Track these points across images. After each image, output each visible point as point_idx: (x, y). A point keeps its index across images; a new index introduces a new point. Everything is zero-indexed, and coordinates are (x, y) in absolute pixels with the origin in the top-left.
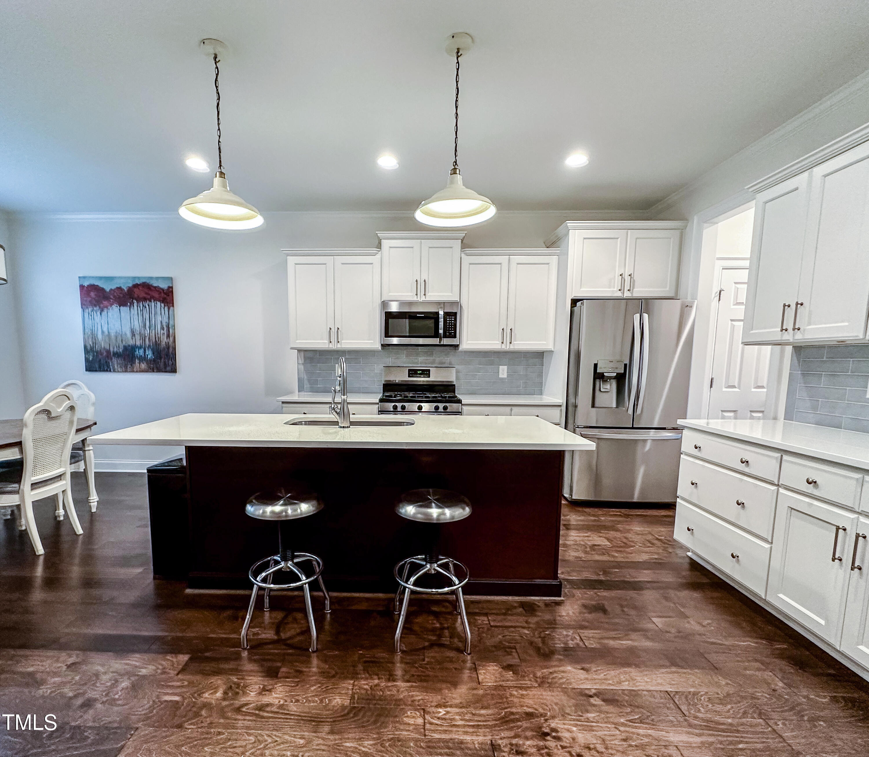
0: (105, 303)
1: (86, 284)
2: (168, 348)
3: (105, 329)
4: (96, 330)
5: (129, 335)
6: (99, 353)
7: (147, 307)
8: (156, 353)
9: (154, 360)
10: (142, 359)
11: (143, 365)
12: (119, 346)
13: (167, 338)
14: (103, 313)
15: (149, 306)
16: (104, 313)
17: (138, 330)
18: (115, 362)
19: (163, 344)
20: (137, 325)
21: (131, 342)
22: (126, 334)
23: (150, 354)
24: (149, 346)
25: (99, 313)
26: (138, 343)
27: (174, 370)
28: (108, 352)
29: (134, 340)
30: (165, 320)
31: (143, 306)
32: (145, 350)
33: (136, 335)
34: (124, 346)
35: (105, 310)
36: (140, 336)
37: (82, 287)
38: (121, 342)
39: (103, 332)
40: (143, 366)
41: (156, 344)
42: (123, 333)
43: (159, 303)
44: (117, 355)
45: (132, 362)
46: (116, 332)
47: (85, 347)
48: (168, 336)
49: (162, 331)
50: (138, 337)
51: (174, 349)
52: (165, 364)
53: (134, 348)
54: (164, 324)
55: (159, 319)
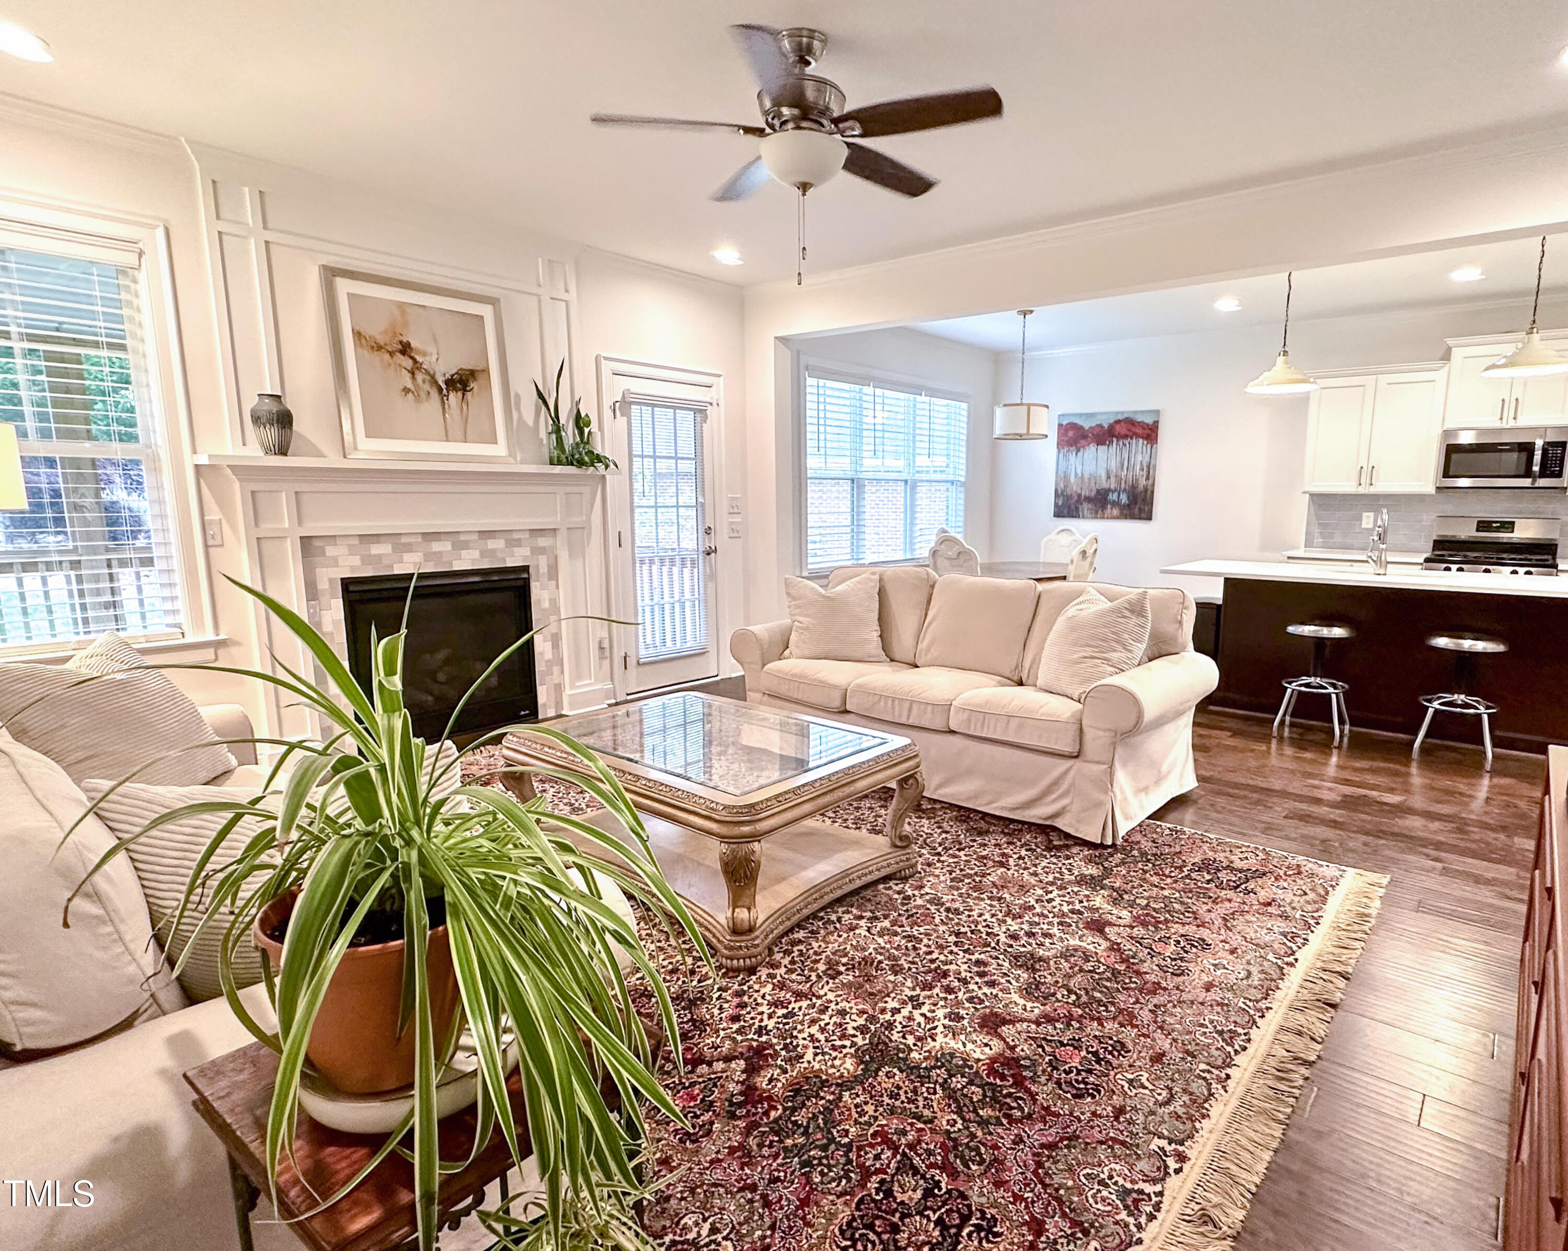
0: (1083, 442)
1: (1064, 423)
2: (1146, 492)
3: (1079, 471)
4: (1069, 472)
5: (1104, 477)
6: (1069, 497)
7: (1128, 445)
8: (1131, 497)
9: (1128, 506)
10: (1115, 504)
12: (1091, 490)
13: (1146, 480)
15: (1130, 444)
16: (1080, 454)
17: (1115, 471)
18: (1086, 506)
19: (1141, 487)
20: (1113, 465)
21: (1105, 485)
22: (1100, 476)
23: (1124, 499)
24: (1125, 489)
25: (1074, 453)
26: (1112, 487)
27: (1149, 518)
28: (1079, 495)
29: (1109, 482)
30: (1147, 459)
31: (1123, 444)
32: (1119, 494)
33: (1112, 477)
34: (1097, 489)
35: (1082, 450)
36: (1116, 478)
37: (1060, 425)
38: (1094, 485)
39: (1076, 474)
40: (1116, 512)
41: (1133, 487)
42: (1098, 475)
43: (1141, 441)
44: (1088, 499)
45: (1104, 507)
46: (1091, 474)
47: (1056, 491)
48: (1148, 478)
49: (1141, 472)
50: (1113, 479)
51: (1153, 492)
52: (1140, 509)
53: (1108, 491)
54: (1145, 464)
55: (1139, 458)
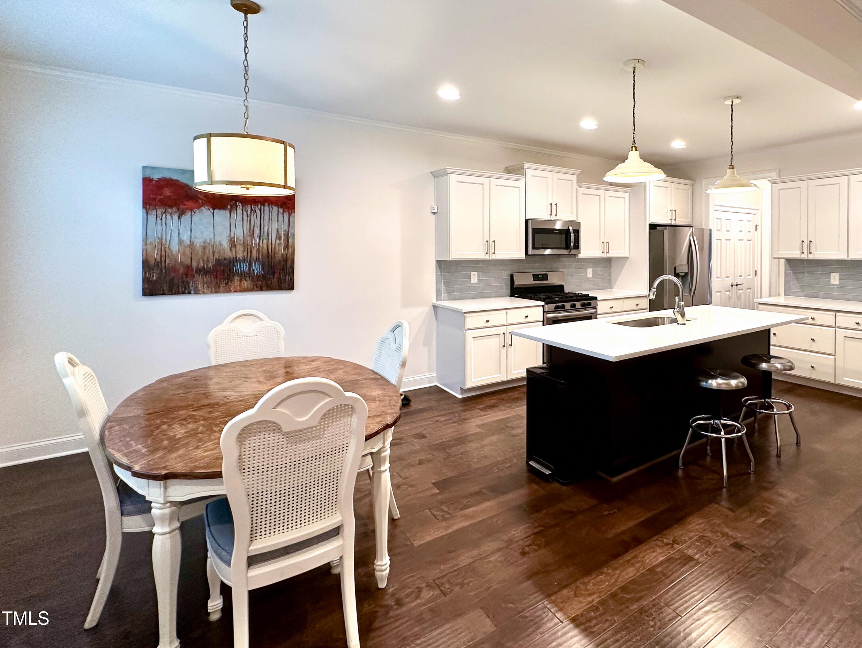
0: (190, 204)
1: (155, 177)
2: (286, 261)
3: (185, 237)
4: (168, 238)
5: (226, 244)
6: (174, 269)
7: (258, 212)
8: (266, 268)
9: (264, 276)
10: (243, 276)
11: (246, 283)
12: (208, 261)
13: (284, 249)
14: (183, 217)
15: (260, 210)
16: (186, 218)
17: (242, 239)
18: (199, 280)
19: (279, 256)
20: (239, 233)
21: (229, 254)
22: (221, 244)
23: (257, 269)
24: (257, 259)
25: (176, 217)
26: (240, 255)
27: (291, 287)
28: (188, 268)
29: (234, 252)
30: (284, 227)
31: (252, 210)
32: (250, 265)
33: (238, 247)
34: (216, 259)
35: (188, 214)
36: (244, 247)
37: (147, 180)
38: (211, 255)
39: (181, 242)
41: (268, 257)
42: (217, 243)
43: (275, 209)
44: (203, 271)
45: (229, 280)
46: (204, 242)
48: (287, 246)
49: (278, 241)
52: (279, 279)
53: (233, 261)
54: (282, 233)
55: (275, 226)
